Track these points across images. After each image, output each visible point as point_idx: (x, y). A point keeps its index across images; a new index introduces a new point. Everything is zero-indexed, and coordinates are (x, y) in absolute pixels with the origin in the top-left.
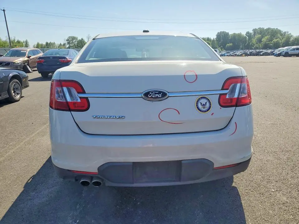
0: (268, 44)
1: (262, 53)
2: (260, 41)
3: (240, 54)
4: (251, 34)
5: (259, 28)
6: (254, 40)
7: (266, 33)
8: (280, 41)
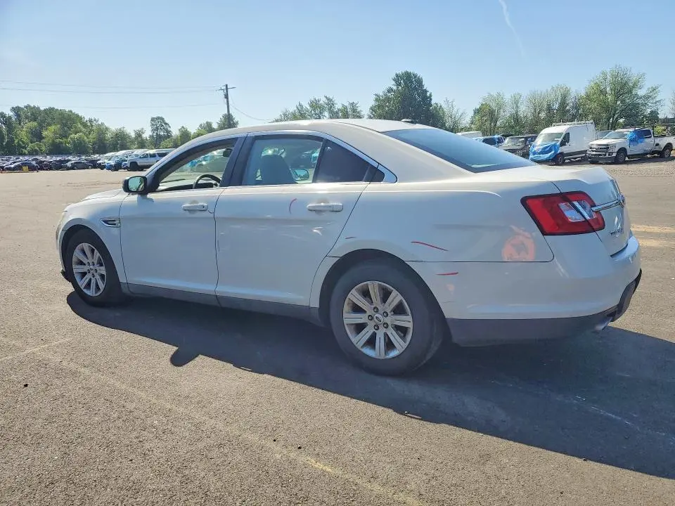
0: (62, 143)
1: (69, 164)
2: (37, 135)
3: (12, 166)
4: (10, 118)
5: (26, 107)
6: (23, 133)
7: (49, 120)
8: (85, 138)
